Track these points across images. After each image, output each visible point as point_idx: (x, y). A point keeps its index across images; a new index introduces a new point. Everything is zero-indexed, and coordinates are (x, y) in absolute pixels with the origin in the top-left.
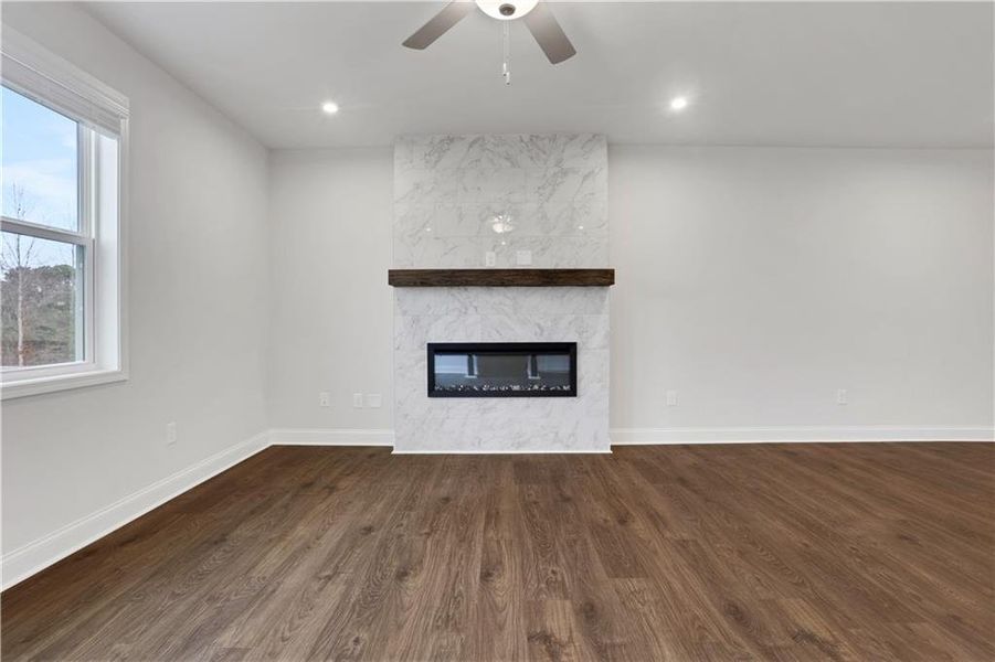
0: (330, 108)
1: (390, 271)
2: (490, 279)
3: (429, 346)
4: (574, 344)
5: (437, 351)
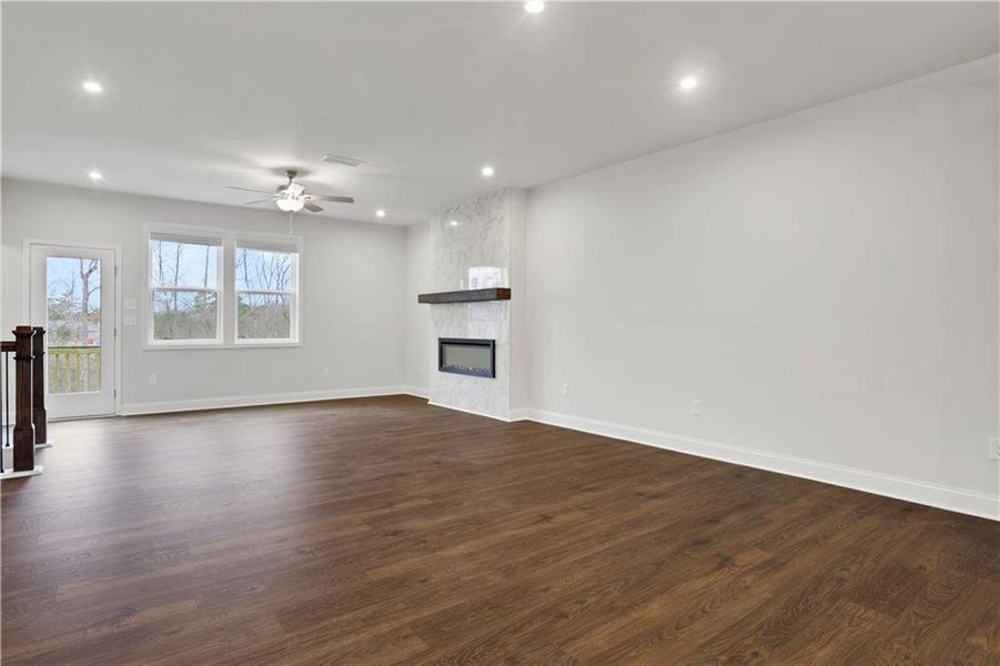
0: (381, 213)
1: (419, 296)
3: (440, 339)
4: (494, 341)
5: (444, 343)
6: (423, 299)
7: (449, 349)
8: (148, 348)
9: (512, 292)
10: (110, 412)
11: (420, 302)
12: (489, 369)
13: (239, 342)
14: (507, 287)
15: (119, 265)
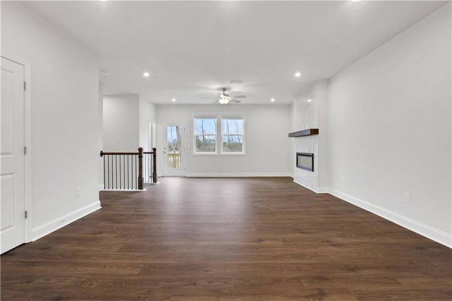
1: (289, 134)
3: (296, 153)
4: (313, 154)
5: (298, 154)
7: (299, 158)
8: (193, 155)
9: (319, 130)
10: (183, 175)
11: (289, 136)
12: (311, 168)
13: (223, 153)
14: (317, 128)
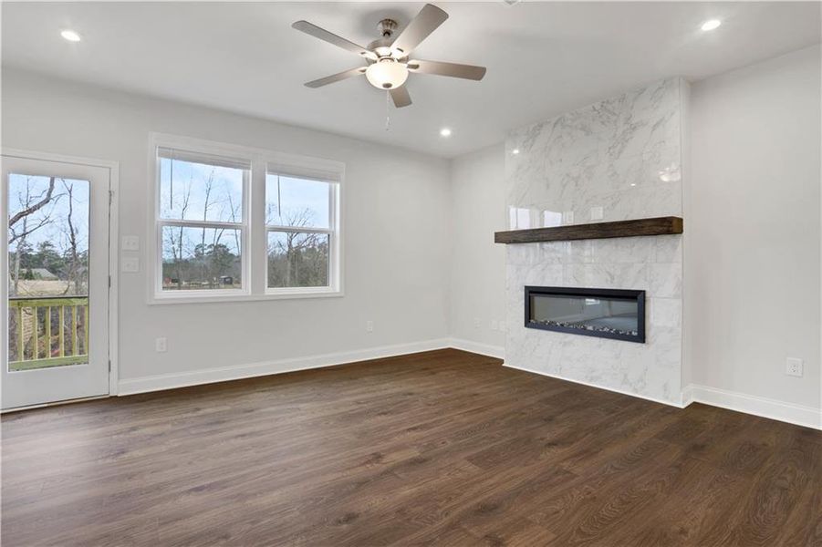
0: (446, 132)
1: (496, 234)
2: (559, 235)
3: (526, 287)
4: (644, 292)
5: (532, 293)
6: (501, 238)
7: (539, 301)
8: (154, 303)
9: (686, 223)
11: (496, 241)
13: (269, 292)
15: (115, 188)
